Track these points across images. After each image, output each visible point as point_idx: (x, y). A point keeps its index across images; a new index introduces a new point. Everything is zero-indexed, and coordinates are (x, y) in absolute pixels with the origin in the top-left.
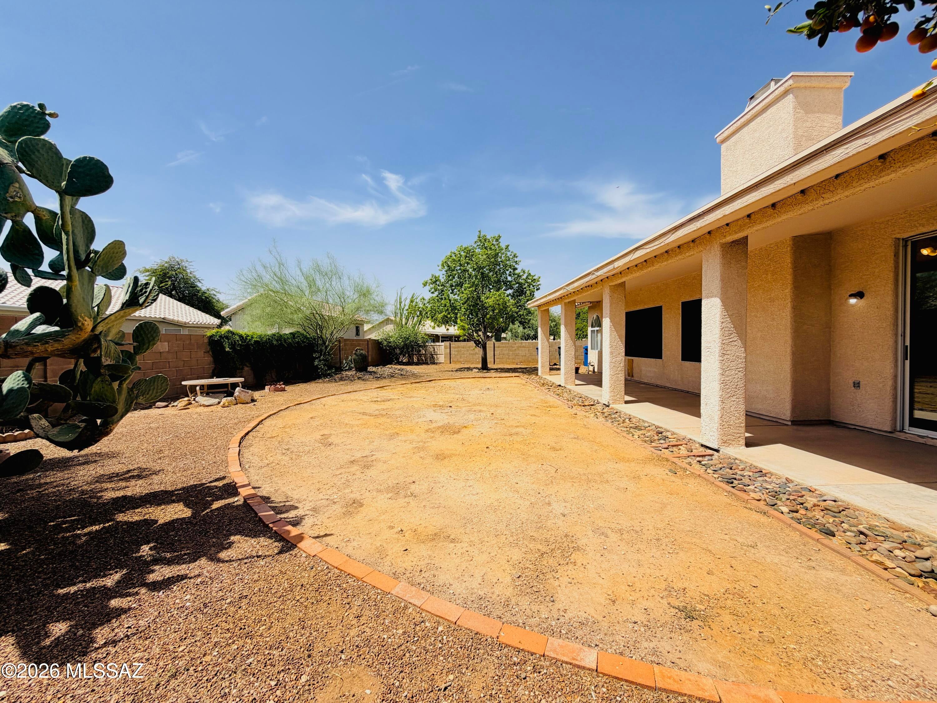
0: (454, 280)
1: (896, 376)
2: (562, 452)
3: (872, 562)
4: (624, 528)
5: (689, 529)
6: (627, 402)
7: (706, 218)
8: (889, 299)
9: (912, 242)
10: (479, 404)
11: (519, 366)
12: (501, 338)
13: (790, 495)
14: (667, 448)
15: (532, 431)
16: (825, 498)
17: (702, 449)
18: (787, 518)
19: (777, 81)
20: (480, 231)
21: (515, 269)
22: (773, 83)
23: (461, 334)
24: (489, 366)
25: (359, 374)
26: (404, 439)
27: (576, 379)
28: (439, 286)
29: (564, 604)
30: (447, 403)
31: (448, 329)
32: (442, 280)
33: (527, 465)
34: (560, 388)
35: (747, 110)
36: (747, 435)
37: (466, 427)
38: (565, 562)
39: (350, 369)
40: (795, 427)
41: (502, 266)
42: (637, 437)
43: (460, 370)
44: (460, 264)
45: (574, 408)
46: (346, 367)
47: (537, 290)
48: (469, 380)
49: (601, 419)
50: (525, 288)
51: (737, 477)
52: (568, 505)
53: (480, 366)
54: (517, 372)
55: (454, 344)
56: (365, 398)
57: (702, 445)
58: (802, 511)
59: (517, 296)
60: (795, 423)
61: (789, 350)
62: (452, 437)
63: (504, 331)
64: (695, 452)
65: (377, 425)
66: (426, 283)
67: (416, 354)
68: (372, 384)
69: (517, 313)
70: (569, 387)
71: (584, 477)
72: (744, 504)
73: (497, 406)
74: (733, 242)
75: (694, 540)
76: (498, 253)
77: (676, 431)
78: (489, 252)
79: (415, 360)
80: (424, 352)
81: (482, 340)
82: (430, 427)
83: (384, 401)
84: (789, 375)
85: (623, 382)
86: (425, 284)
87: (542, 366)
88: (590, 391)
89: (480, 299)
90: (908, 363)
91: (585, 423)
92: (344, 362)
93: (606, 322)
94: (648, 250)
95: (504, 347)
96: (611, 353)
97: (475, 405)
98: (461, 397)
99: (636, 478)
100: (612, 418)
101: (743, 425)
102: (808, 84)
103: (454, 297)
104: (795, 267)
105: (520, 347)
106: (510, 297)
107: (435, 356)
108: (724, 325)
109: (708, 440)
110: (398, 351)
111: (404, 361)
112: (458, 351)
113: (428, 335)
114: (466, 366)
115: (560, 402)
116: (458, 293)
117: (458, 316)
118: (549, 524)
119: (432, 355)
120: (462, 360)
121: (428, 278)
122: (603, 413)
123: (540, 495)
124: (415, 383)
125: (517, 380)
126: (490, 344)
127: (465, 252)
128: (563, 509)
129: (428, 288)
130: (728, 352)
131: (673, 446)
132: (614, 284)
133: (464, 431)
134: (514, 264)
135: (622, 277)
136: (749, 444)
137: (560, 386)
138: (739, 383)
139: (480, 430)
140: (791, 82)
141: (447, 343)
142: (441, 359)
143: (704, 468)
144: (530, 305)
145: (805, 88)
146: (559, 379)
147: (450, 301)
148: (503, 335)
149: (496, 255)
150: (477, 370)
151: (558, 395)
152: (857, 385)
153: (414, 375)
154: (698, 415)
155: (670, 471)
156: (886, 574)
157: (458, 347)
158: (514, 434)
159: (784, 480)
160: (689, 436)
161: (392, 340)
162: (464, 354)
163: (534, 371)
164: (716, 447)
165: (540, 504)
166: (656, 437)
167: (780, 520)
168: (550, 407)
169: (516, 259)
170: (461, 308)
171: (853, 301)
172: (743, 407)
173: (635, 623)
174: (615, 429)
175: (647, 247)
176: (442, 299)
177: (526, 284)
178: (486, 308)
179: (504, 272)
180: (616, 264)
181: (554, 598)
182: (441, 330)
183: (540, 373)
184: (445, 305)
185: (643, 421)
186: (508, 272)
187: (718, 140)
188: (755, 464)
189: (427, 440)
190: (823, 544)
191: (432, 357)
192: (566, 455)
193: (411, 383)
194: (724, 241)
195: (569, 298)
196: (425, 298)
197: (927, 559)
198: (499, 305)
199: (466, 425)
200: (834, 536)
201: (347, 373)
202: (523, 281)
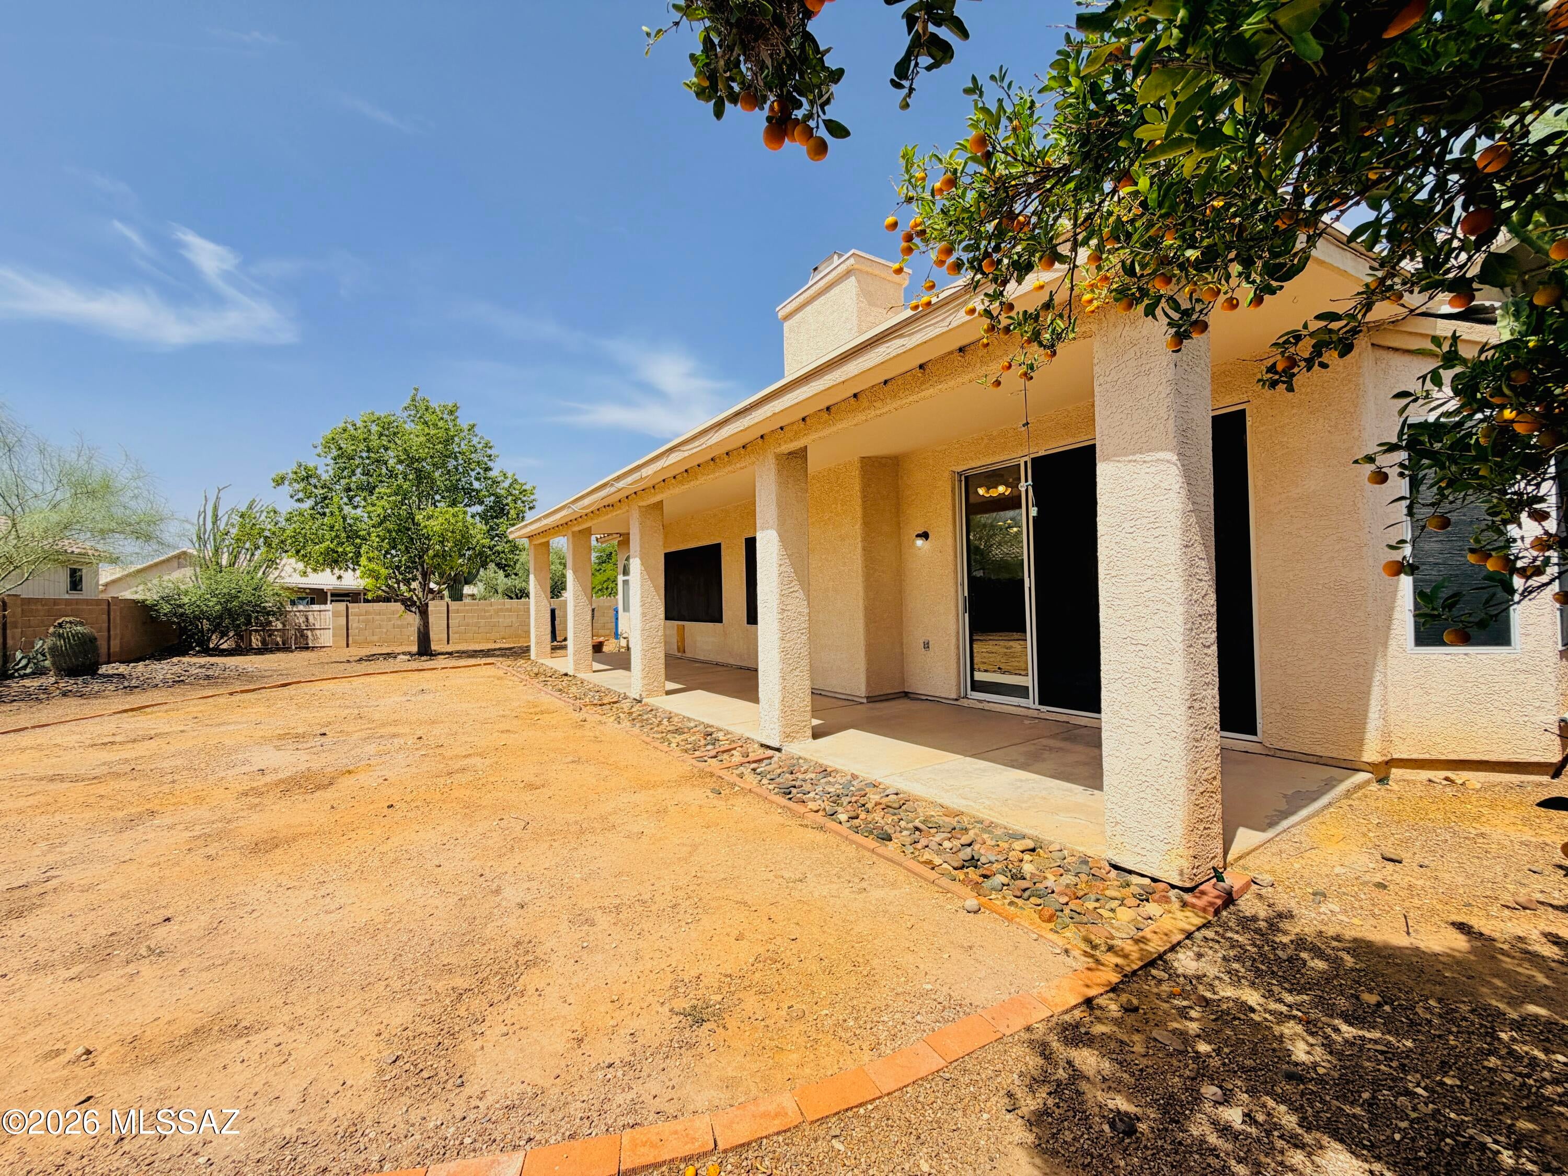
0: (354, 479)
1: (958, 633)
2: (544, 790)
3: (922, 863)
4: (625, 901)
5: (723, 876)
6: (668, 693)
7: (754, 414)
8: (950, 541)
9: (966, 478)
10: (396, 723)
11: (497, 646)
12: (462, 595)
13: (853, 795)
14: (715, 757)
15: (496, 759)
16: (887, 792)
17: (761, 750)
18: (844, 829)
19: (840, 256)
20: (416, 390)
21: (487, 469)
22: (836, 257)
23: (369, 587)
24: (434, 647)
25: (67, 683)
26: (168, 821)
27: (594, 660)
28: (315, 487)
29: (483, 1082)
30: (315, 727)
31: (340, 577)
32: (325, 477)
33: (470, 825)
34: (566, 678)
35: (810, 283)
36: (816, 722)
37: (349, 772)
38: (503, 997)
39: (40, 672)
40: (871, 705)
41: (461, 462)
42: (674, 745)
43: (370, 658)
44: (368, 447)
45: (584, 709)
46: (25, 667)
47: (530, 508)
48: (383, 677)
49: (626, 724)
50: (507, 504)
51: (797, 783)
52: (534, 885)
53: (414, 649)
54: (493, 656)
55: (354, 608)
56: (72, 740)
57: (762, 745)
58: (863, 815)
59: (492, 517)
60: (871, 699)
61: (861, 603)
62: (308, 797)
63: (467, 582)
64: (752, 756)
65: (92, 800)
66: (283, 478)
67: (256, 631)
68: (109, 704)
69: (491, 548)
70: (581, 675)
71: (574, 828)
72: (799, 821)
73: (433, 722)
74: (790, 453)
75: (727, 892)
76: (453, 437)
77: (731, 729)
78: (432, 432)
79: (256, 642)
80: (280, 626)
81: (419, 599)
82: (255, 785)
83: (134, 741)
84: (862, 638)
85: (662, 661)
86: (280, 481)
87: (537, 643)
88: (612, 679)
89: (413, 519)
90: (967, 615)
91: (597, 734)
92: (19, 655)
93: (635, 565)
94: (686, 454)
95: (467, 611)
96: (644, 615)
97: (383, 725)
98: (356, 712)
99: (662, 812)
100: (642, 721)
101: (809, 708)
102: (870, 270)
103: (353, 512)
104: (865, 496)
105: (501, 610)
106: (477, 518)
107: (309, 633)
108: (782, 568)
109: (768, 736)
110: (206, 625)
111: (225, 646)
112: (367, 622)
113: (288, 588)
114: (385, 650)
115: (560, 704)
116: (363, 503)
117: (363, 550)
118: (490, 931)
119: (301, 631)
120: (375, 638)
121: (288, 469)
122: (630, 714)
123: (482, 879)
124: (242, 692)
125: (490, 671)
126: (436, 608)
127: (378, 425)
128: (522, 894)
129: (286, 489)
130: (789, 607)
131: (724, 752)
132: (644, 503)
133: (346, 783)
134: (486, 459)
135: (655, 494)
136: (817, 734)
137: (566, 675)
138: (802, 650)
139: (380, 774)
140: (852, 261)
141: (342, 606)
142: (326, 638)
143: (759, 777)
144: (515, 533)
145: (867, 273)
146: (565, 663)
147: (344, 518)
148: (467, 590)
149: (448, 441)
150: (408, 657)
151: (560, 690)
152: (927, 646)
153: (242, 675)
154: (756, 700)
155: (713, 791)
156: (933, 875)
157: (367, 613)
158: (457, 771)
159: (849, 777)
160: (747, 735)
161: (186, 600)
162: (380, 627)
163: (524, 651)
164: (777, 745)
165: (479, 896)
166: (703, 742)
167: (837, 833)
168: (542, 713)
169: (489, 452)
170: (369, 534)
171: (920, 542)
172: (807, 684)
173: (610, 1066)
174: (644, 738)
175: (685, 448)
176: (324, 514)
177: (510, 498)
178: (428, 538)
179: (466, 473)
180: (647, 471)
181: (464, 1078)
182: (325, 579)
183: (533, 656)
184: (332, 528)
185: (689, 719)
186: (473, 474)
187: (780, 315)
188: (821, 761)
189: (241, 814)
190: (878, 855)
191: (302, 636)
192: (550, 794)
193: (231, 694)
194: (778, 450)
195: (579, 524)
196: (278, 509)
197: (970, 845)
198: (453, 532)
199: (351, 768)
200: (891, 840)
201: (27, 682)
202: (503, 492)
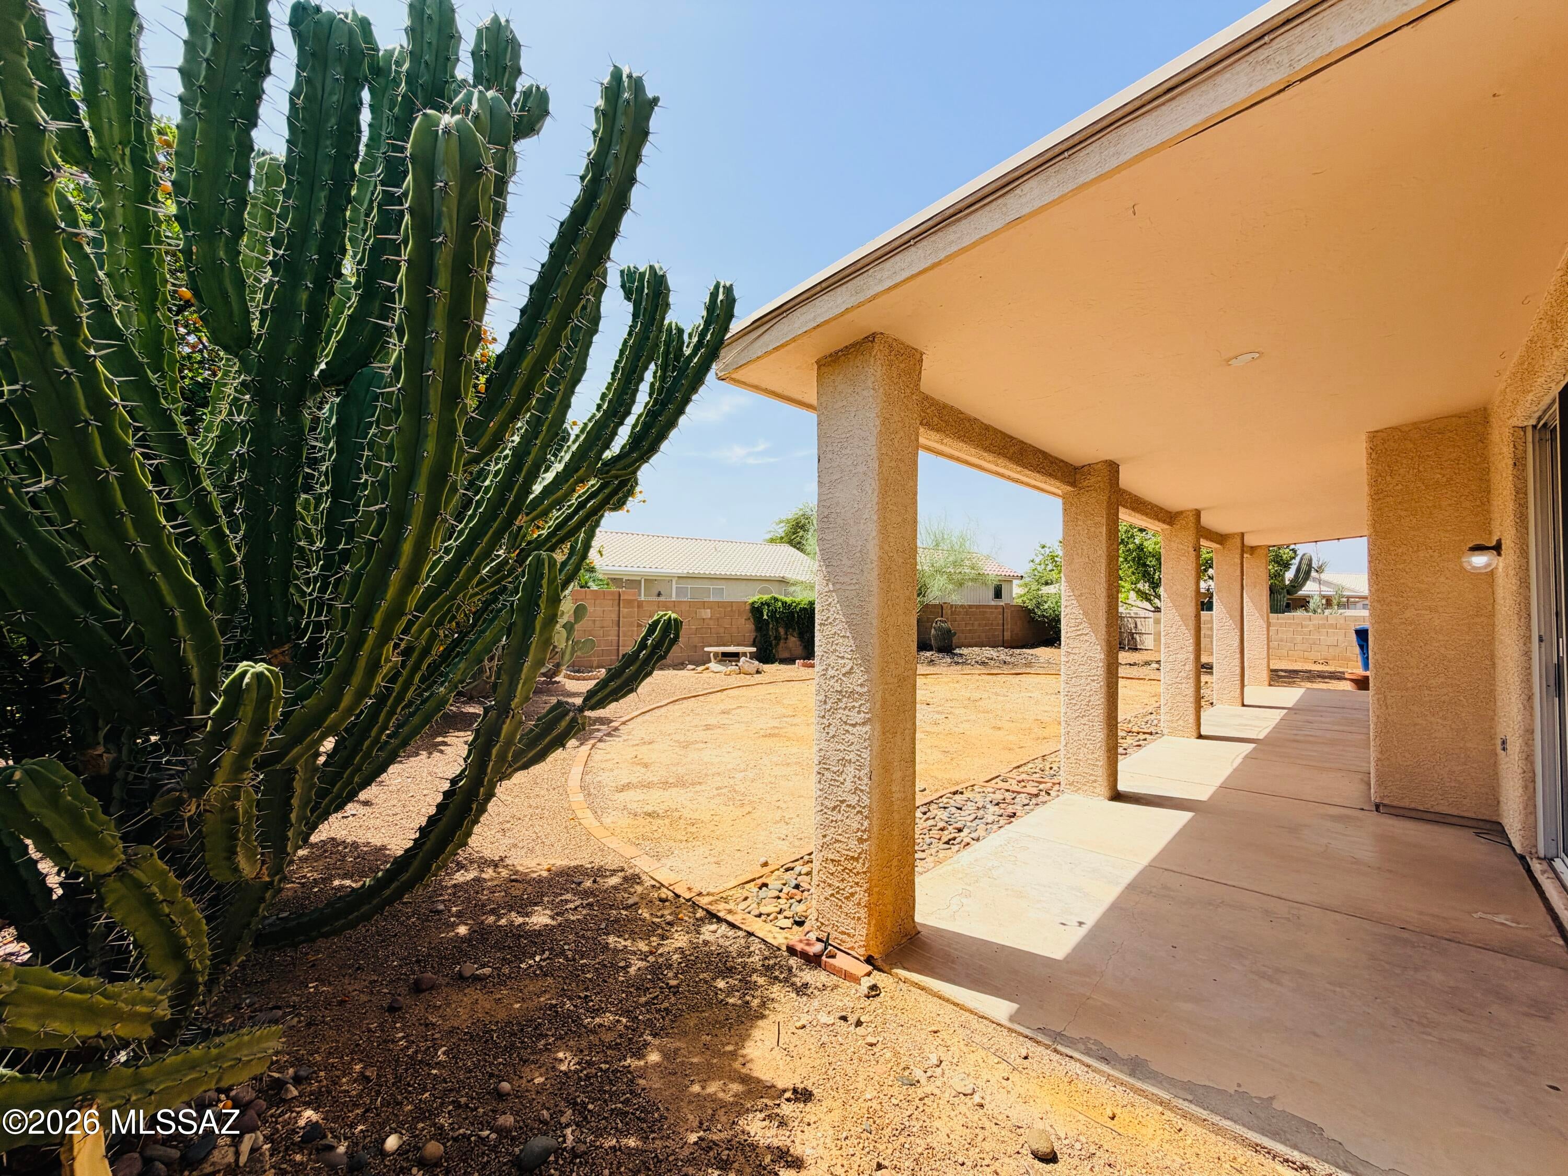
6: (1205, 737)
8: (1512, 558)
60: (1384, 809)
85: (1192, 699)
104: (1379, 492)
107: (1137, 637)
138: (1092, 699)
152: (1504, 745)
171: (1479, 560)
191: (1133, 638)
